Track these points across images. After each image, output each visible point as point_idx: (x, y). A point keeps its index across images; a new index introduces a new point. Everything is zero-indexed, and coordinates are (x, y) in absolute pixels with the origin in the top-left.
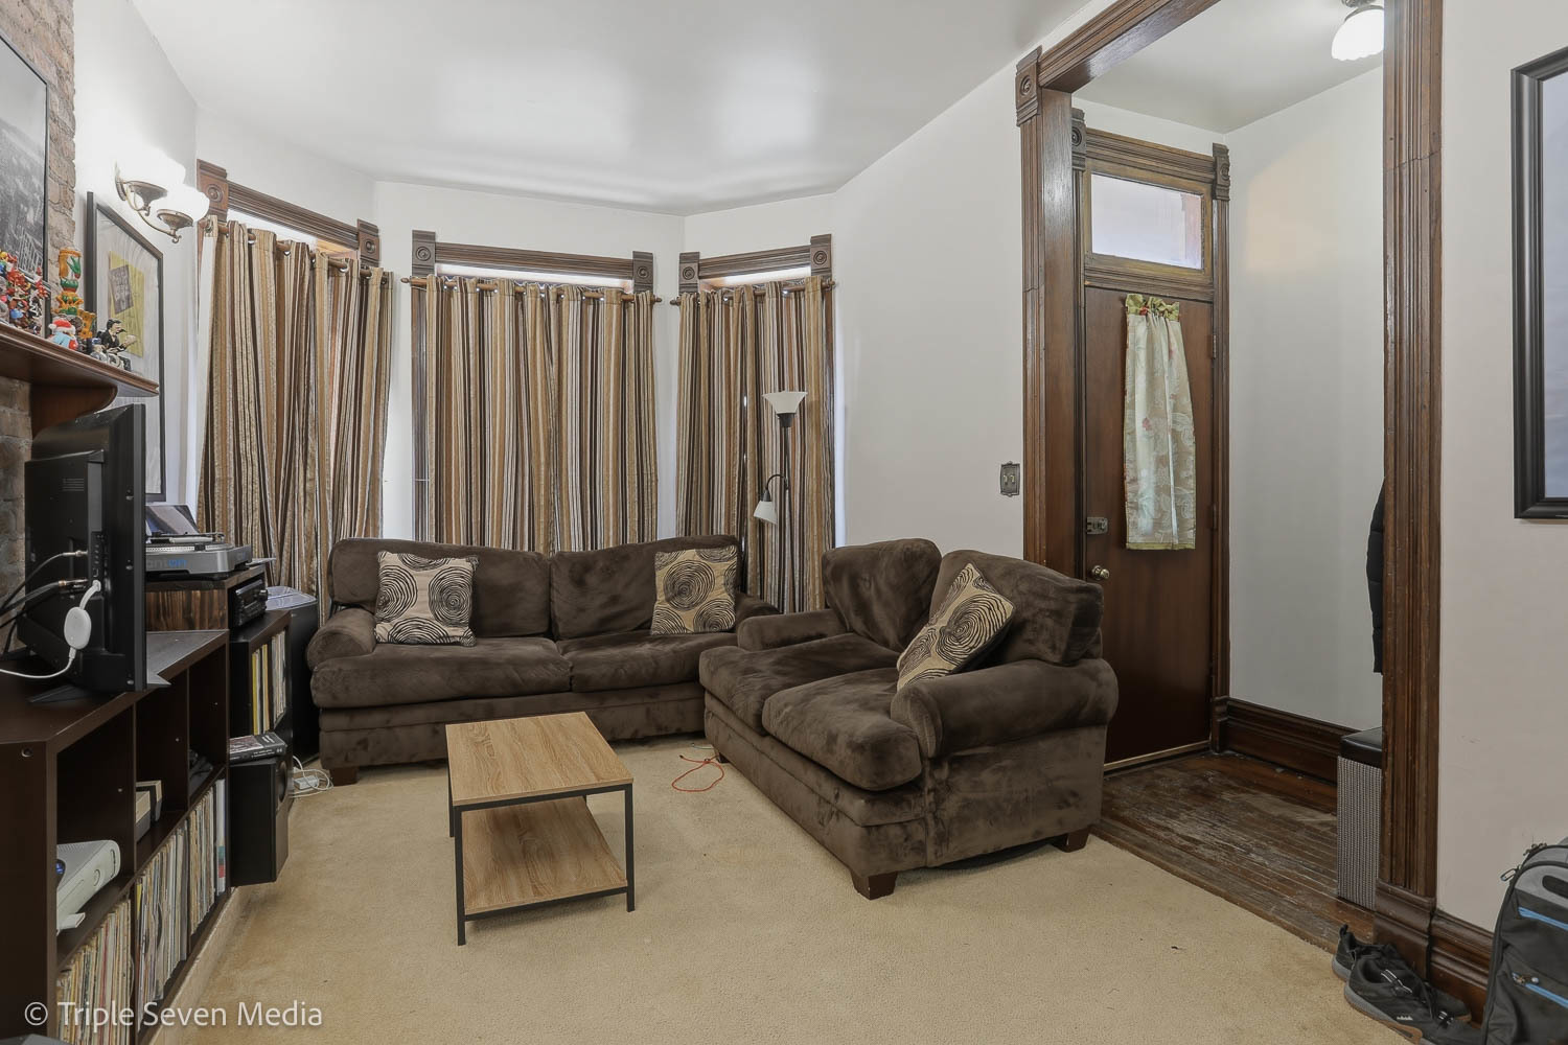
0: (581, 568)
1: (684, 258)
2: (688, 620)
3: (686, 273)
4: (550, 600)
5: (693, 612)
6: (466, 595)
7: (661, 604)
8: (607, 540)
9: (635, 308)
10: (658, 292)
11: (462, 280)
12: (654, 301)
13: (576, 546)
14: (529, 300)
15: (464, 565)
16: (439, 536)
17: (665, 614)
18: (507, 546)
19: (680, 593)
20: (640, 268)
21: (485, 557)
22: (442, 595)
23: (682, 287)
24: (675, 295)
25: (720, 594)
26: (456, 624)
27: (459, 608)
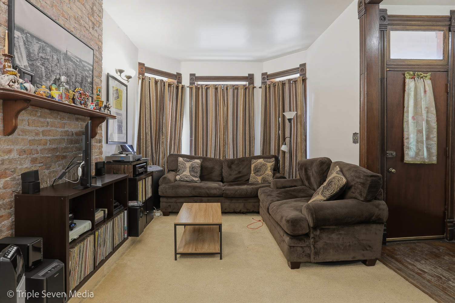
0: (231, 163)
1: (263, 74)
2: (259, 179)
3: (263, 79)
4: (222, 172)
5: (261, 178)
6: (199, 169)
7: (252, 174)
8: (240, 156)
9: (249, 90)
10: (255, 85)
11: (202, 85)
12: (254, 88)
13: (231, 157)
14: (219, 89)
15: (198, 161)
16: (195, 154)
17: (254, 177)
18: (213, 156)
19: (258, 171)
20: (250, 78)
21: (204, 159)
22: (192, 169)
23: (262, 83)
24: (260, 85)
25: (269, 172)
26: (196, 177)
27: (197, 173)
